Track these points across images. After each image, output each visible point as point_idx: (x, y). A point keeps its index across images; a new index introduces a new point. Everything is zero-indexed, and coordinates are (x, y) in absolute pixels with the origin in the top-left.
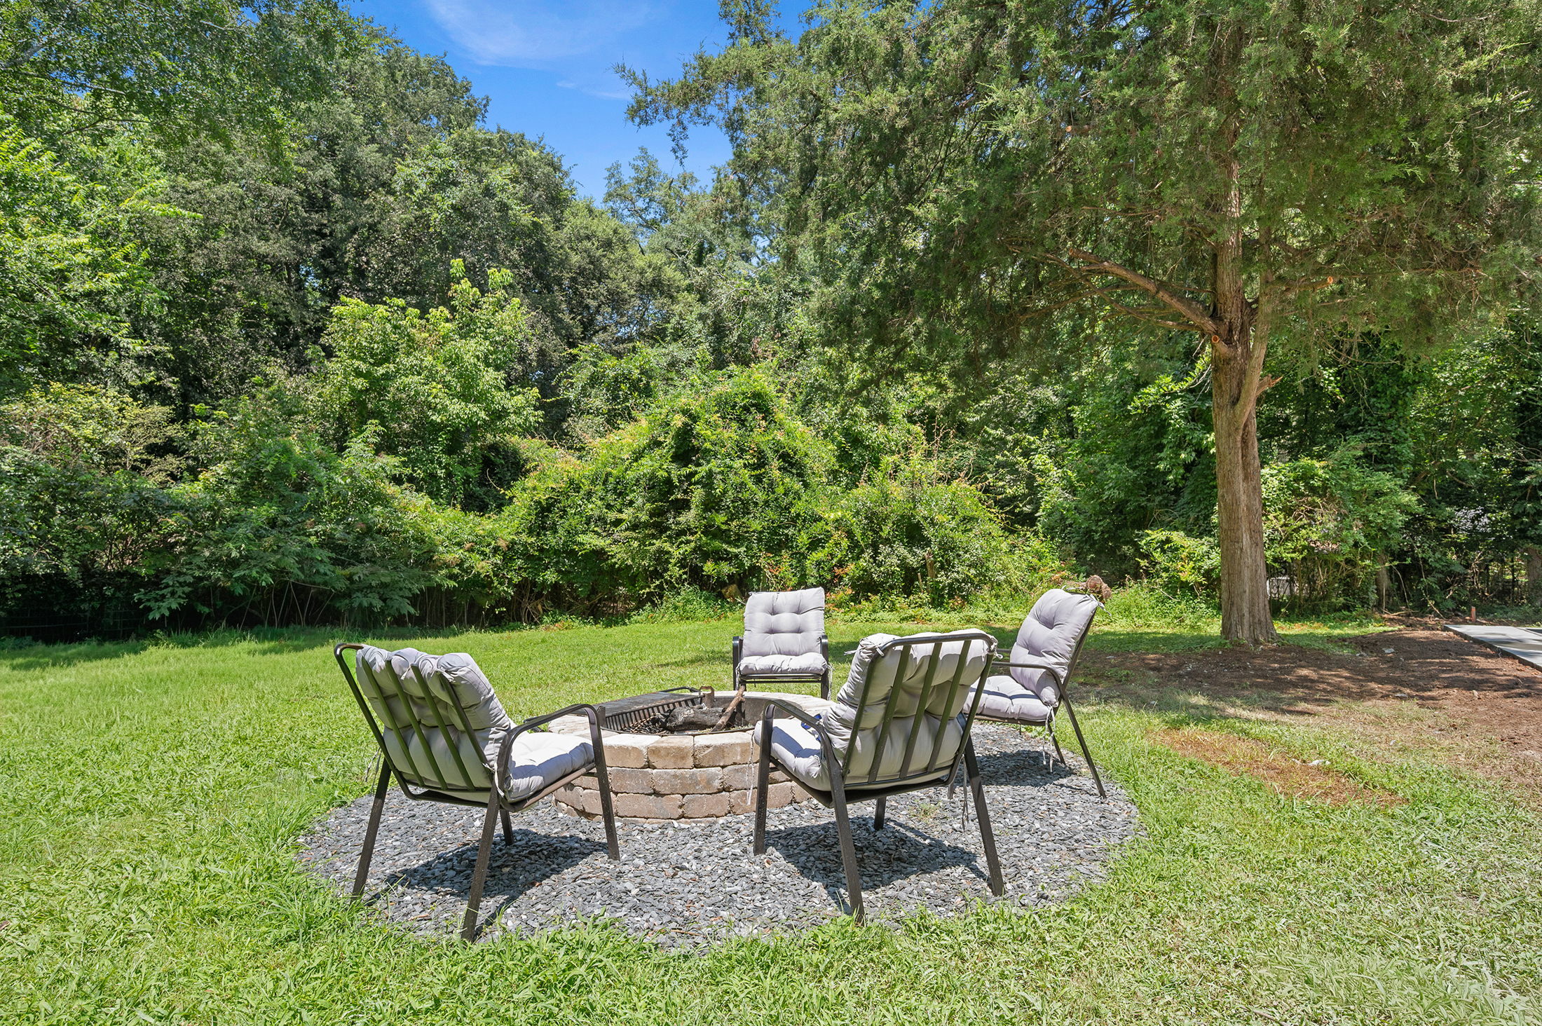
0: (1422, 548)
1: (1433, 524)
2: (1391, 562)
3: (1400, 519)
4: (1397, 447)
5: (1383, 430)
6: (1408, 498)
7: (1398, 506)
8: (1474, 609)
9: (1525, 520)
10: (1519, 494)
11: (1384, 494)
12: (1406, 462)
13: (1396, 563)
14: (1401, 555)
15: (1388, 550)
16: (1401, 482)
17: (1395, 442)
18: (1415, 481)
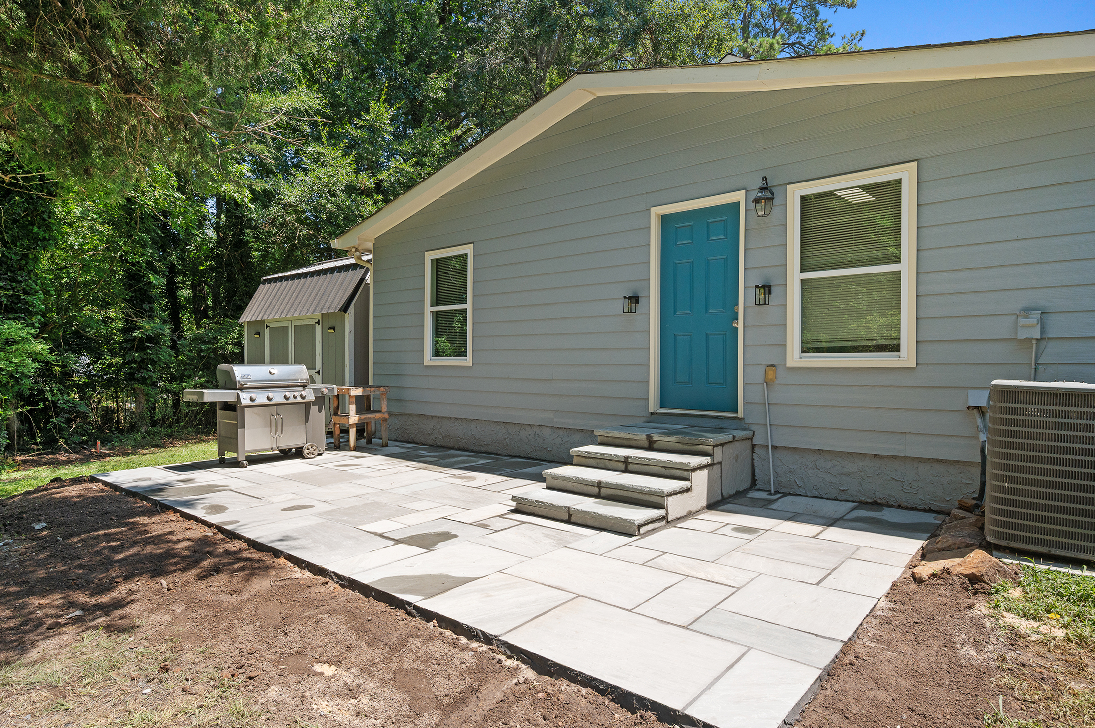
0: (51, 392)
1: (57, 369)
2: (23, 406)
3: (32, 367)
4: (29, 298)
5: (13, 280)
6: (40, 347)
7: (30, 355)
8: (98, 442)
9: (134, 366)
10: (129, 346)
11: (15, 342)
12: (37, 313)
13: (29, 408)
14: (30, 400)
15: (20, 396)
16: (33, 331)
17: (26, 293)
18: (45, 330)
